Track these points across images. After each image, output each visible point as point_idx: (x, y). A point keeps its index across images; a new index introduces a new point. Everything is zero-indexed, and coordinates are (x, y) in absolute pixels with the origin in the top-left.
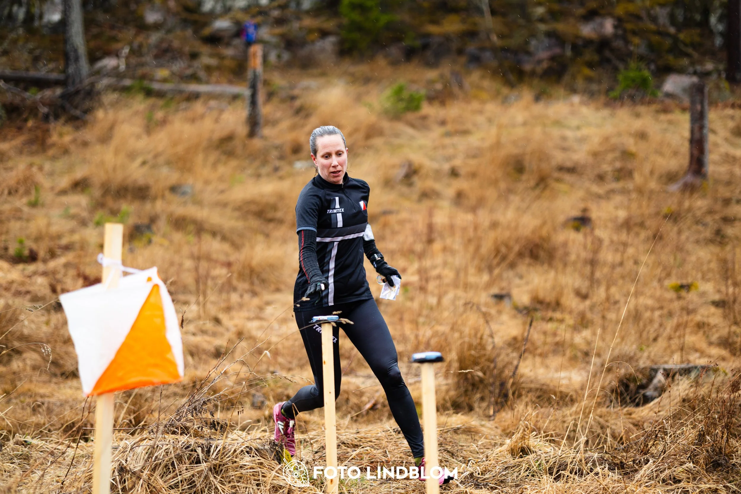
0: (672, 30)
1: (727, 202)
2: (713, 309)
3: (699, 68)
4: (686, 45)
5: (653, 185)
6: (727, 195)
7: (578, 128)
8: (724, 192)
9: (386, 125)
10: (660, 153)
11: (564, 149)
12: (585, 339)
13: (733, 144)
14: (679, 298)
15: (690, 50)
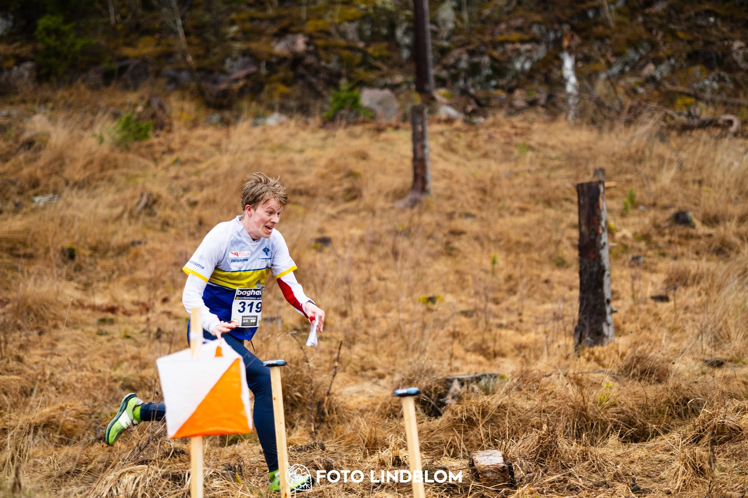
0: (361, 45)
1: (451, 216)
2: (464, 319)
3: (389, 81)
4: (375, 59)
5: (381, 203)
6: (450, 209)
7: (302, 151)
8: (448, 207)
9: (119, 156)
10: (384, 172)
11: (293, 173)
12: (357, 354)
13: (446, 160)
14: (430, 310)
15: (378, 64)
